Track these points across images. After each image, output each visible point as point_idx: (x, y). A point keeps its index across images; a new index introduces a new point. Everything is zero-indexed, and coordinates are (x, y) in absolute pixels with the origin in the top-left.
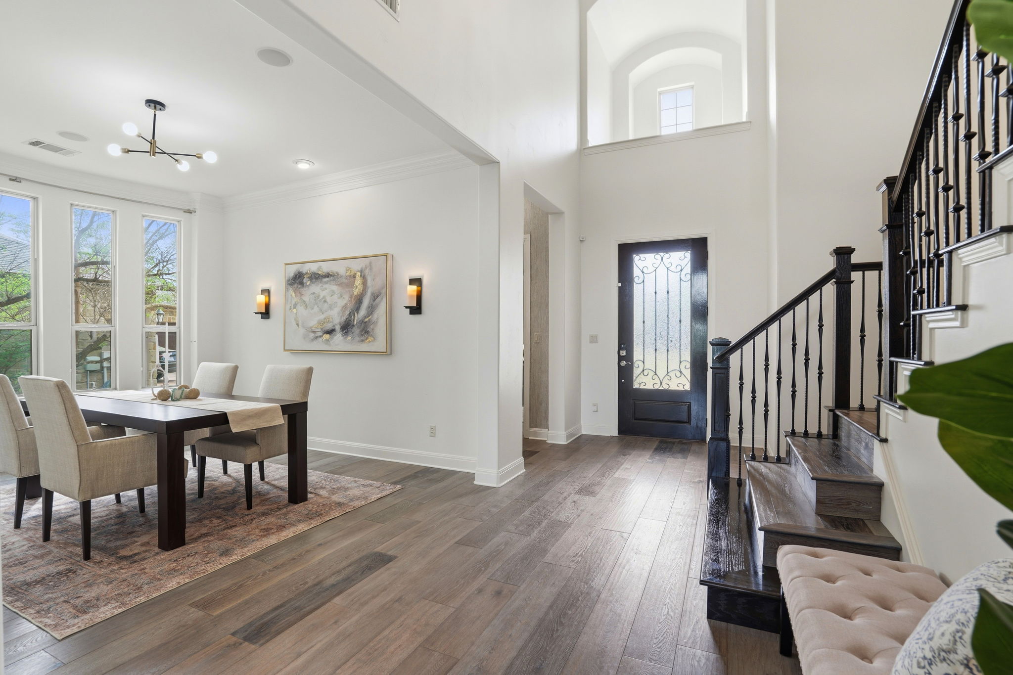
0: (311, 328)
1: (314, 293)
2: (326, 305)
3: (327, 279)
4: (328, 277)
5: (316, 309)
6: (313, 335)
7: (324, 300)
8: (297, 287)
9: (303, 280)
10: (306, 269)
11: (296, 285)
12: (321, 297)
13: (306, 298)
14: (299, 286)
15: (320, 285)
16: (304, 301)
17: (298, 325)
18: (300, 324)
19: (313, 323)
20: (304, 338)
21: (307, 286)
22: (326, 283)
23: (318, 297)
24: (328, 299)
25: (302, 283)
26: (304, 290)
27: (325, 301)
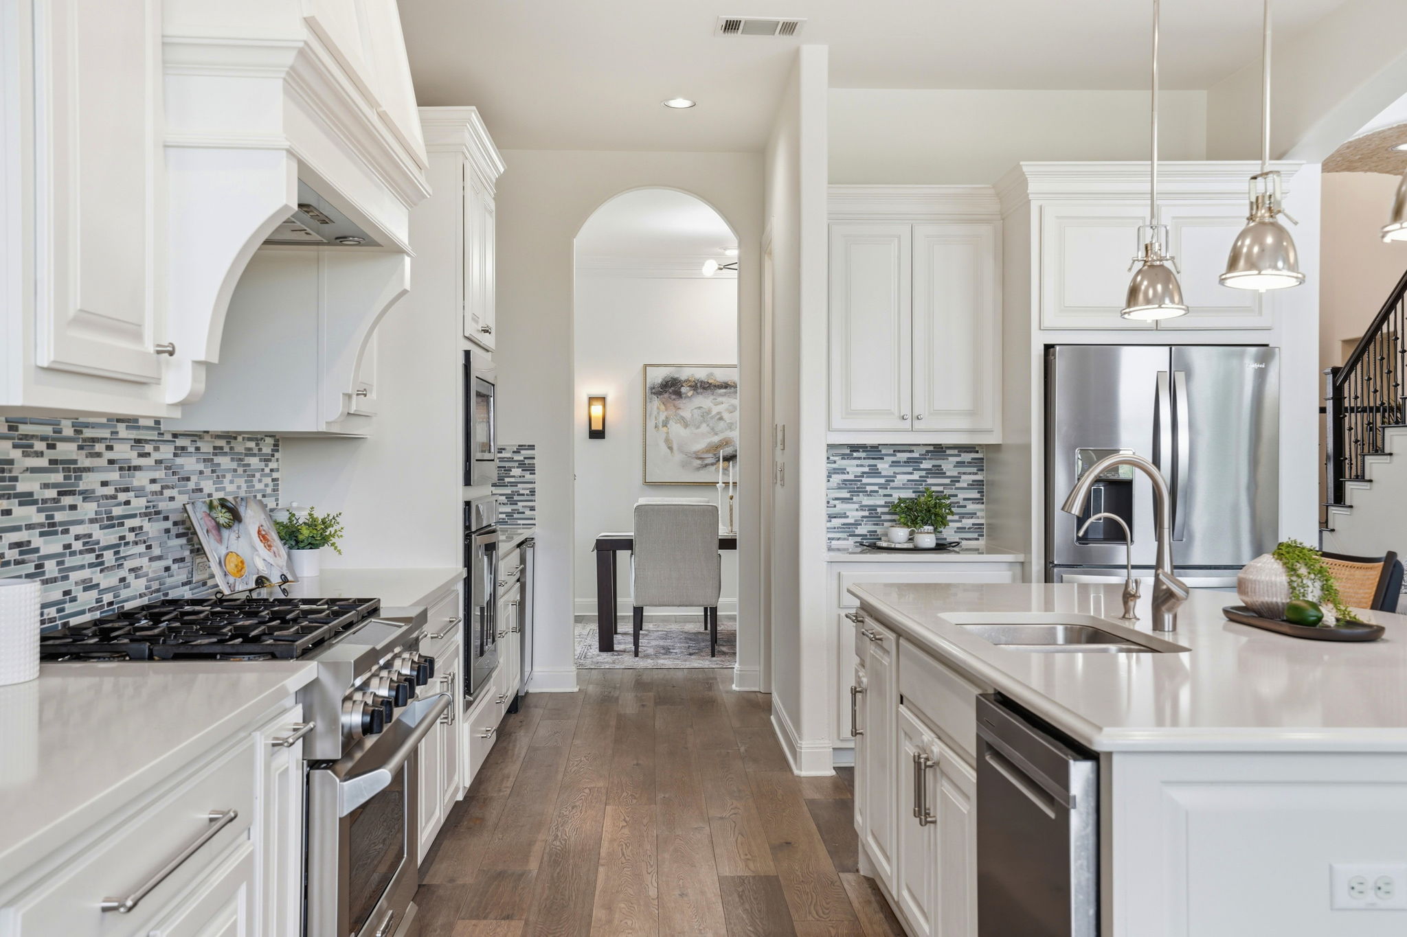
0: (695, 453)
1: (702, 407)
2: (722, 424)
3: (723, 391)
4: (726, 387)
5: (704, 428)
6: (699, 462)
7: (718, 416)
8: (670, 397)
9: (680, 388)
10: (684, 375)
11: (666, 395)
12: (714, 413)
13: (686, 414)
14: (673, 397)
15: (712, 397)
16: (683, 418)
17: (671, 448)
18: (675, 447)
19: (700, 445)
20: (683, 466)
21: (688, 397)
22: (721, 395)
23: (709, 412)
24: (726, 416)
25: (679, 394)
26: (680, 403)
27: (721, 419)
